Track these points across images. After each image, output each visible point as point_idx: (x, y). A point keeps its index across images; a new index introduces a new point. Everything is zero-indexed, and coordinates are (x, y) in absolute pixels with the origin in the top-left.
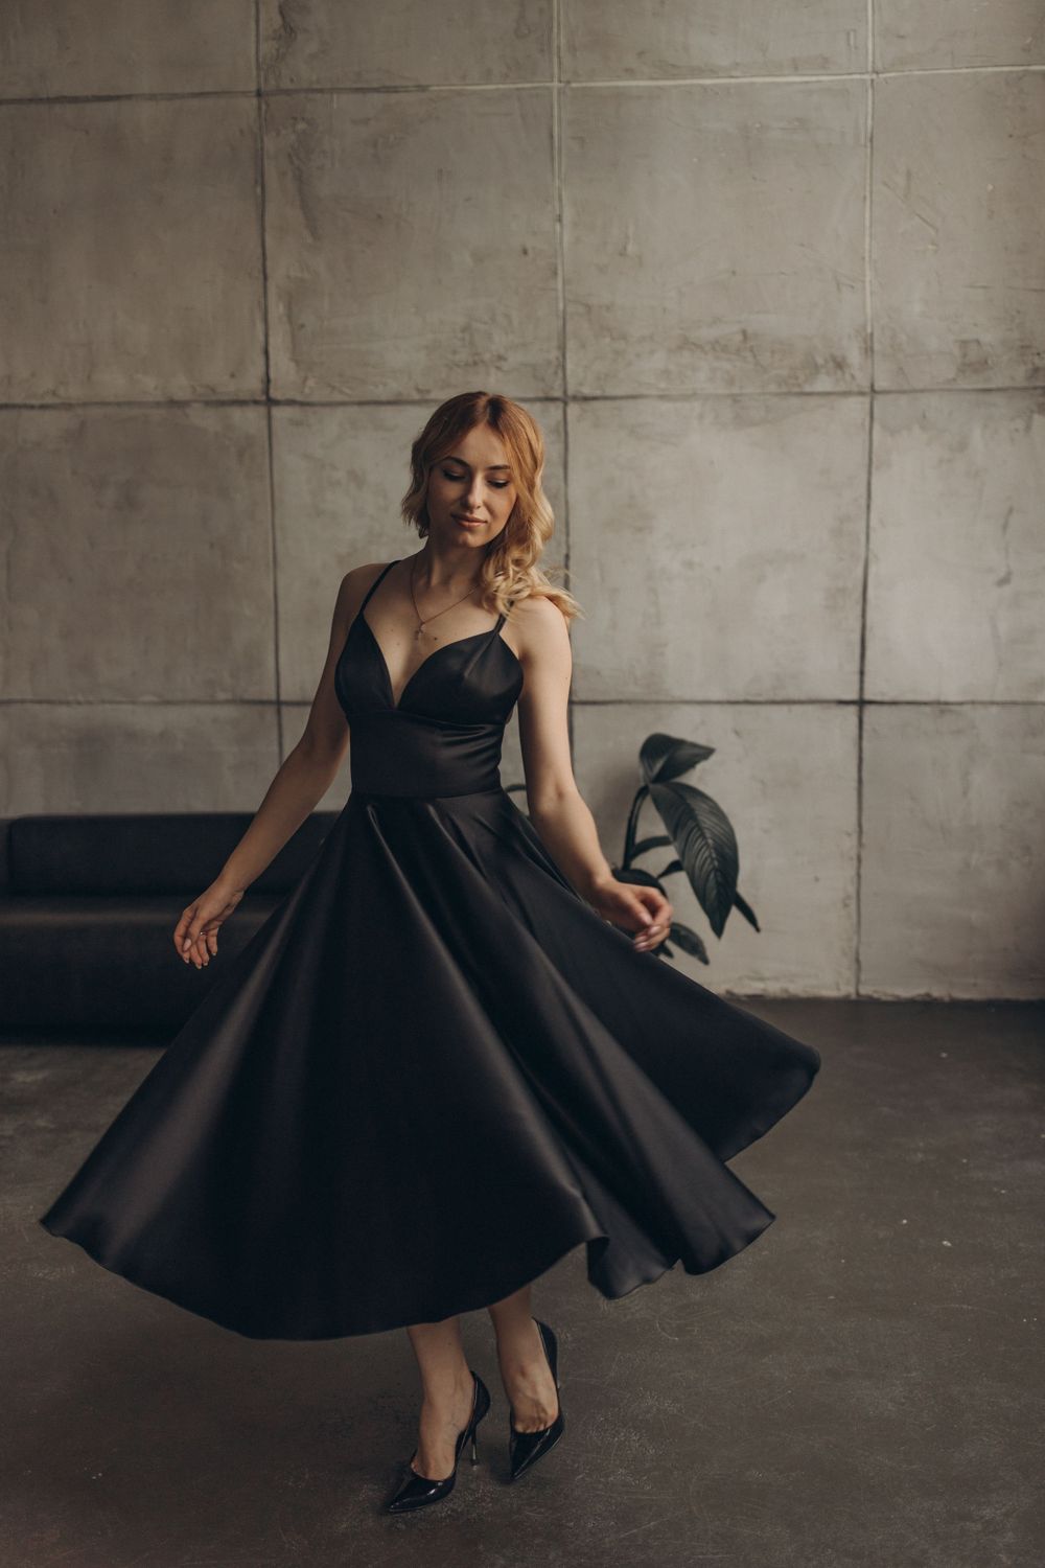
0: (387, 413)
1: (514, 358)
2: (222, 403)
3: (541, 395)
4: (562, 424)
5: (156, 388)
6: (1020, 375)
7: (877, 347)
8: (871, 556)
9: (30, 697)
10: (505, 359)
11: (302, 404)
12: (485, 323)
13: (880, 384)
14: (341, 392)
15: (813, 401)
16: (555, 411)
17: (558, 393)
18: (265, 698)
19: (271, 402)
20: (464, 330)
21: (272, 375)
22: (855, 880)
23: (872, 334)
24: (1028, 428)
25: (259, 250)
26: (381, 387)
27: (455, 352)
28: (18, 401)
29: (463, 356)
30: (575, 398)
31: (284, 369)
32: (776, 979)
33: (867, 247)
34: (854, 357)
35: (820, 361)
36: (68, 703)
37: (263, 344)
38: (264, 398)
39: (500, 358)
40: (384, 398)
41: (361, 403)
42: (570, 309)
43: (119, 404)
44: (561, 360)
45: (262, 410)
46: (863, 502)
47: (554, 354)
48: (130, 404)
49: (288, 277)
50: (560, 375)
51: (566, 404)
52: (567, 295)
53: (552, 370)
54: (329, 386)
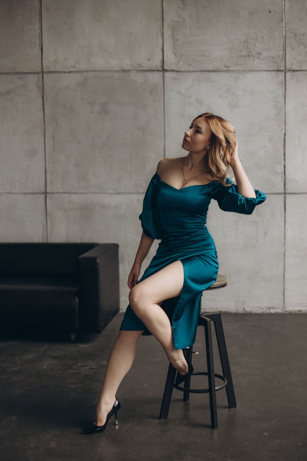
1: (265, 54)
2: (144, 71)
3: (276, 69)
4: (284, 81)
5: (116, 65)
9: (61, 191)
10: (261, 54)
11: (177, 71)
12: (254, 40)
14: (193, 66)
16: (281, 75)
17: (282, 68)
19: (164, 70)
20: (245, 42)
21: (165, 60)
25: (161, 10)
26: (210, 65)
27: (240, 51)
28: (59, 70)
29: (244, 53)
30: (289, 70)
31: (170, 57)
36: (77, 193)
37: (162, 47)
38: (162, 69)
39: (259, 54)
40: (211, 69)
41: (202, 71)
42: (288, 35)
43: (101, 71)
44: (284, 55)
45: (161, 74)
47: (282, 52)
48: (106, 71)
49: (173, 20)
50: (284, 61)
51: (286, 73)
52: (287, 29)
53: (280, 58)
54: (189, 64)
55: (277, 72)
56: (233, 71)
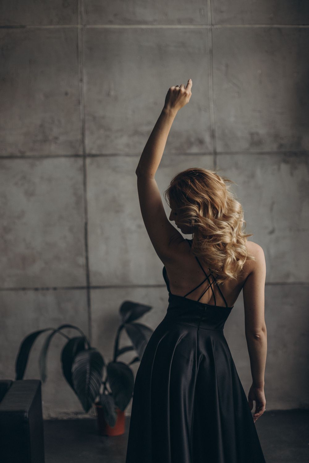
0: (6, 162)
3: (73, 154)
4: (83, 166)
6: (274, 147)
7: (216, 135)
10: (58, 139)
12: (49, 124)
13: (219, 150)
15: (191, 157)
17: (81, 153)
20: (40, 126)
23: (214, 130)
24: (279, 169)
26: (4, 150)
27: (36, 136)
29: (40, 137)
30: (89, 155)
34: (207, 139)
35: (193, 140)
40: (5, 155)
42: (86, 118)
44: (82, 139)
47: (79, 137)
50: (82, 145)
51: (85, 158)
53: (78, 143)
55: (76, 157)
56: (29, 157)
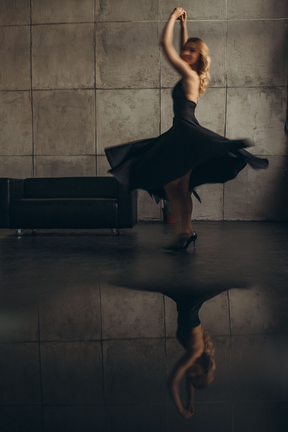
0: (121, 91)
1: (149, 79)
2: (85, 89)
3: (155, 87)
4: (159, 93)
5: (71, 86)
6: (258, 84)
7: (228, 77)
8: (226, 123)
9: (41, 154)
11: (103, 89)
12: (143, 72)
13: (228, 86)
14: (111, 86)
15: (214, 89)
16: (158, 91)
17: (159, 87)
18: (93, 154)
19: (96, 89)
20: (138, 73)
21: (96, 83)
22: (223, 194)
23: (227, 75)
24: (260, 95)
25: (94, 56)
26: (120, 85)
27: (136, 78)
28: (40, 88)
29: (138, 79)
30: (162, 88)
31: (99, 81)
32: (205, 216)
33: (226, 56)
34: (223, 80)
35: (216, 80)
36: (50, 155)
37: (95, 76)
38: (94, 88)
39: (146, 79)
40: (120, 88)
41: (115, 89)
43: (62, 89)
44: (159, 80)
45: (94, 90)
46: (225, 111)
47: (158, 78)
48: (65, 89)
49: (100, 62)
50: (159, 83)
51: (160, 89)
52: (161, 66)
53: (157, 82)
54: (109, 85)
55: (156, 89)
56: (132, 89)
